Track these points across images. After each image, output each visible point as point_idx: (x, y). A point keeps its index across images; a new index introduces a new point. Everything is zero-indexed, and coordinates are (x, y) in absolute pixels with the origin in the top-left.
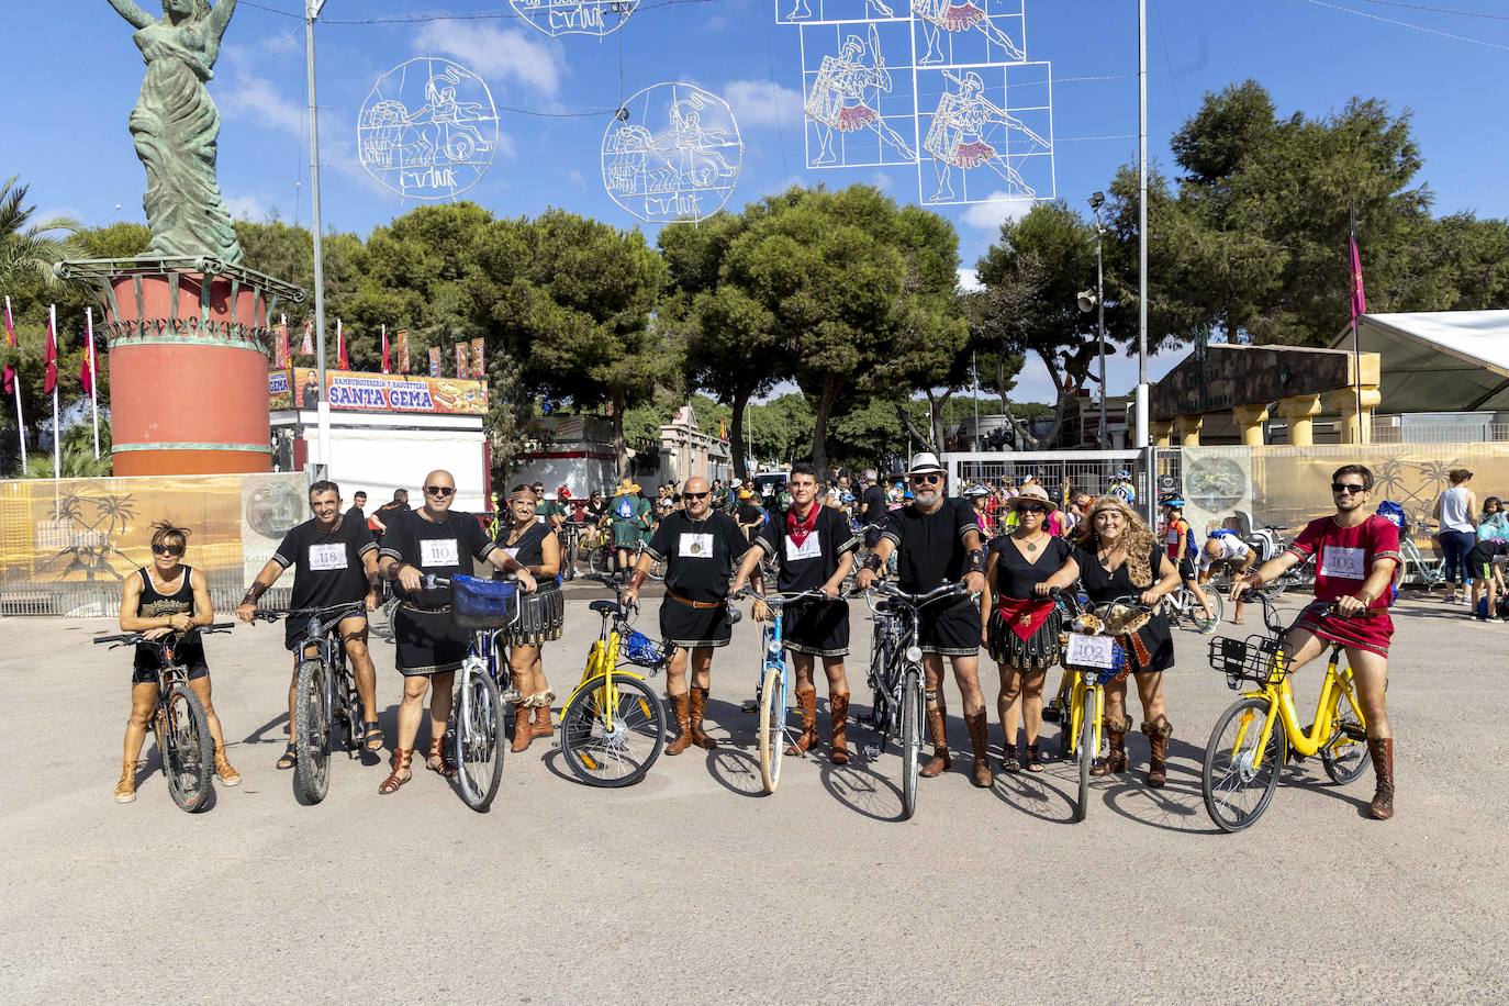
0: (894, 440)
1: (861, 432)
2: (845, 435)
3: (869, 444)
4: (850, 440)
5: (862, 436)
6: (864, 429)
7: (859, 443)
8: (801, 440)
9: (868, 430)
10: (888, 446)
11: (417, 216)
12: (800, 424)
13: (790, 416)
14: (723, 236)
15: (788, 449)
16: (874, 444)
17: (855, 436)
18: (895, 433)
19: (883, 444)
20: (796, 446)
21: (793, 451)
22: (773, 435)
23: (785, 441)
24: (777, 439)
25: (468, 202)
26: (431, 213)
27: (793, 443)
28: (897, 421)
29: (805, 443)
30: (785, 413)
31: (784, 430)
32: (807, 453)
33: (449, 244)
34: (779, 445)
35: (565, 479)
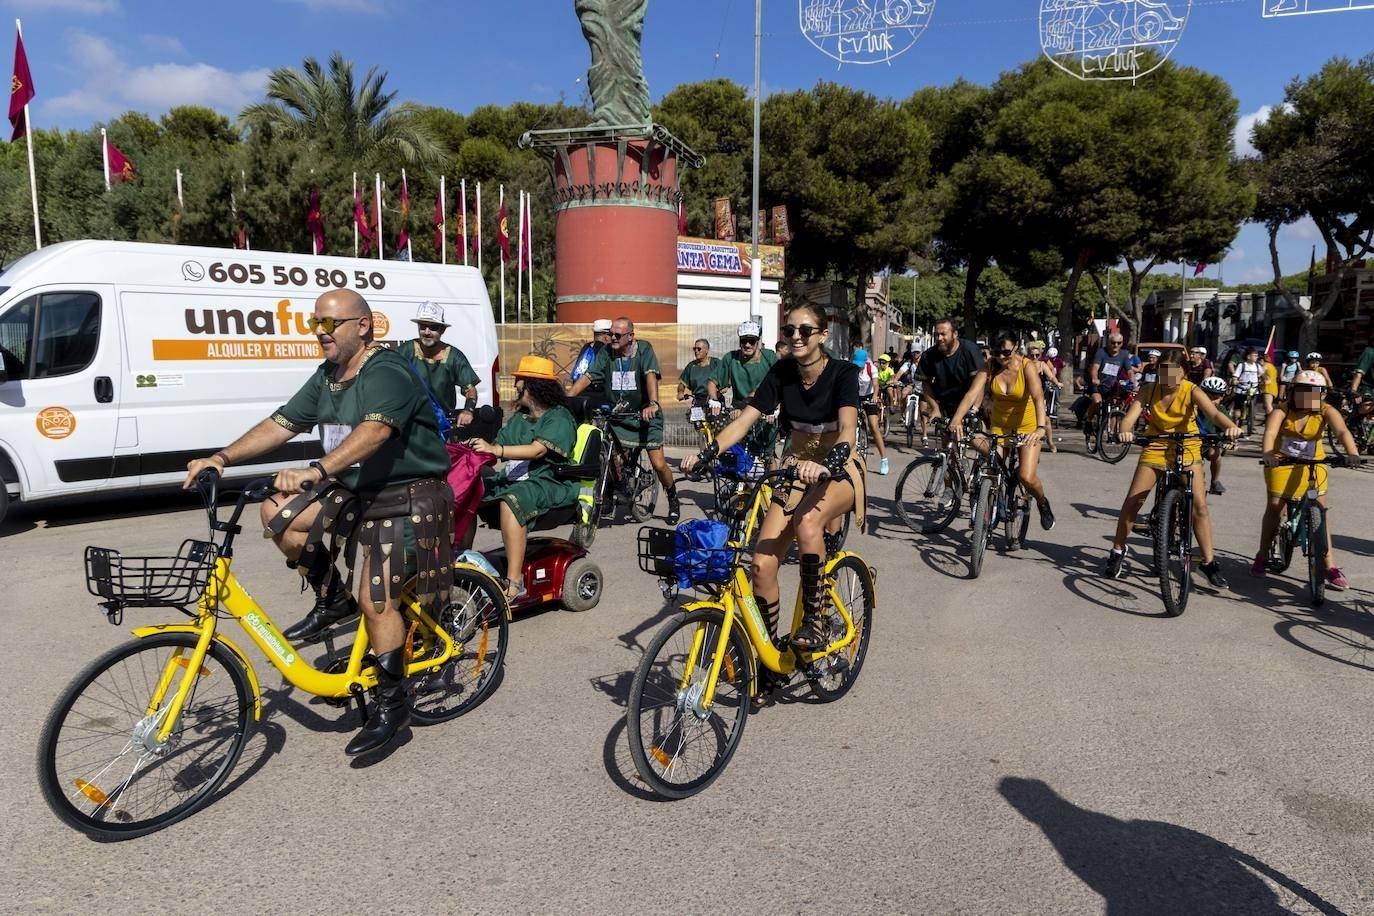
1: (1023, 304)
2: (1006, 308)
3: (1029, 317)
4: (1010, 312)
5: (1022, 309)
6: (1025, 302)
7: (1020, 316)
9: (1030, 303)
10: (1047, 320)
11: (683, 93)
12: (957, 296)
13: (948, 288)
14: (975, 106)
16: (1034, 317)
17: (1015, 309)
18: (1056, 306)
19: (1042, 317)
22: (932, 307)
24: (935, 310)
25: (725, 79)
26: (697, 91)
30: (944, 285)
31: (942, 301)
33: (714, 119)
34: (936, 315)
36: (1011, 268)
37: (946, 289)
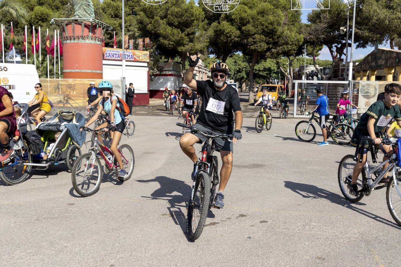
0: (274, 73)
1: (262, 69)
2: (256, 70)
3: (264, 74)
4: (257, 72)
5: (262, 71)
6: (263, 68)
7: (261, 73)
8: (239, 71)
9: (265, 68)
10: (271, 75)
12: (239, 65)
13: (235, 62)
15: (234, 74)
16: (266, 74)
17: (259, 71)
18: (274, 70)
19: (270, 74)
23: (233, 72)
27: (236, 72)
28: (276, 66)
31: (233, 67)
36: (247, 57)
37: (234, 62)
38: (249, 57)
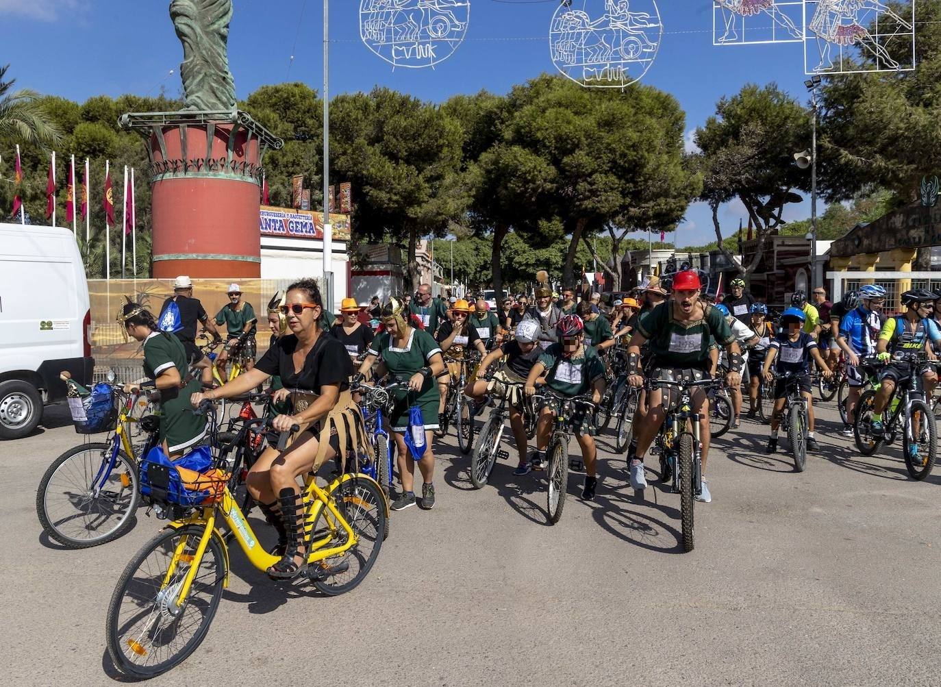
0: (556, 269)
1: (533, 261)
2: (520, 264)
4: (523, 268)
5: (533, 265)
6: (534, 259)
8: (484, 267)
9: (538, 260)
12: (484, 255)
13: (477, 249)
14: (495, 110)
15: (475, 273)
17: (527, 265)
18: (557, 263)
20: (480, 272)
21: (478, 275)
22: (465, 263)
23: (473, 268)
24: (467, 265)
25: (299, 83)
26: (277, 91)
27: (478, 269)
28: (559, 254)
29: (488, 269)
30: (473, 247)
31: (473, 259)
32: (489, 277)
34: (468, 270)
35: (376, 292)
36: (525, 234)
37: (475, 250)
38: (530, 234)
